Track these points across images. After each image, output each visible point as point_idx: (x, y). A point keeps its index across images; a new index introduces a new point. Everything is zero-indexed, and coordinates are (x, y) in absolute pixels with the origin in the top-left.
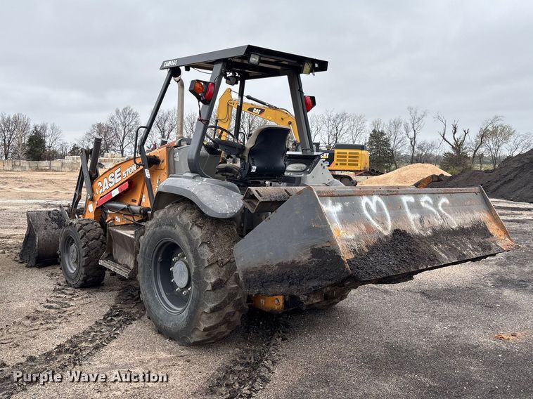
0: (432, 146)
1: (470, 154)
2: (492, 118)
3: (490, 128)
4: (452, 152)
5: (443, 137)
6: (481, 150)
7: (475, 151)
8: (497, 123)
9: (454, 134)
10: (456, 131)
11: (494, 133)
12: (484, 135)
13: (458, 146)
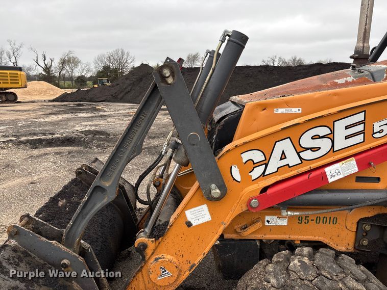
0: (30, 69)
1: (57, 75)
2: (67, 52)
3: (66, 58)
4: (44, 73)
5: (37, 63)
6: (64, 72)
7: (60, 73)
8: (71, 55)
9: (44, 61)
10: (45, 59)
11: (69, 61)
12: (64, 62)
13: (47, 69)
